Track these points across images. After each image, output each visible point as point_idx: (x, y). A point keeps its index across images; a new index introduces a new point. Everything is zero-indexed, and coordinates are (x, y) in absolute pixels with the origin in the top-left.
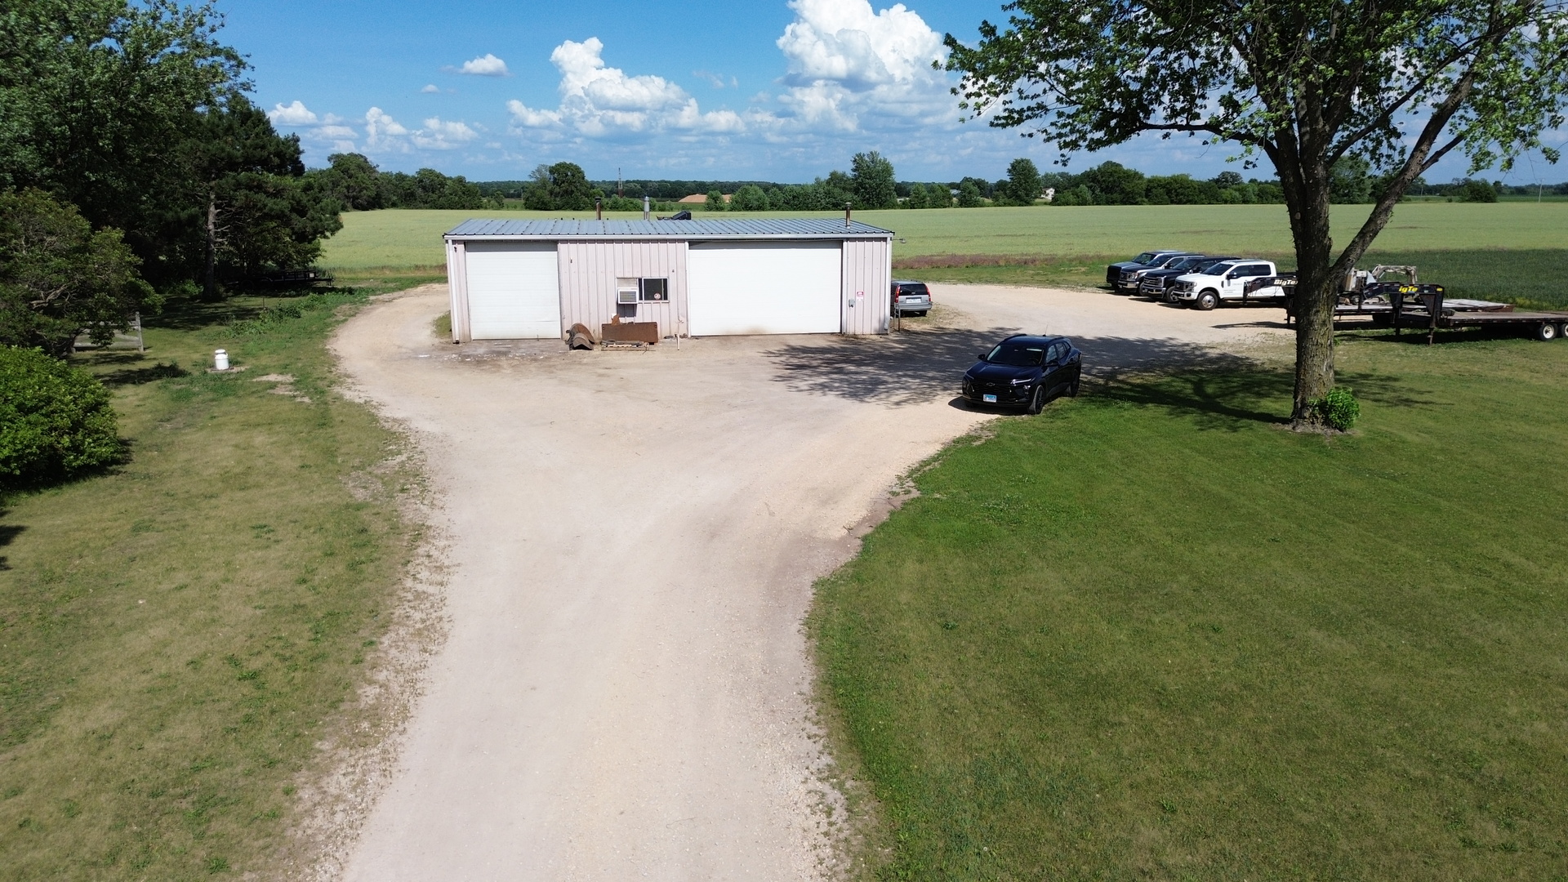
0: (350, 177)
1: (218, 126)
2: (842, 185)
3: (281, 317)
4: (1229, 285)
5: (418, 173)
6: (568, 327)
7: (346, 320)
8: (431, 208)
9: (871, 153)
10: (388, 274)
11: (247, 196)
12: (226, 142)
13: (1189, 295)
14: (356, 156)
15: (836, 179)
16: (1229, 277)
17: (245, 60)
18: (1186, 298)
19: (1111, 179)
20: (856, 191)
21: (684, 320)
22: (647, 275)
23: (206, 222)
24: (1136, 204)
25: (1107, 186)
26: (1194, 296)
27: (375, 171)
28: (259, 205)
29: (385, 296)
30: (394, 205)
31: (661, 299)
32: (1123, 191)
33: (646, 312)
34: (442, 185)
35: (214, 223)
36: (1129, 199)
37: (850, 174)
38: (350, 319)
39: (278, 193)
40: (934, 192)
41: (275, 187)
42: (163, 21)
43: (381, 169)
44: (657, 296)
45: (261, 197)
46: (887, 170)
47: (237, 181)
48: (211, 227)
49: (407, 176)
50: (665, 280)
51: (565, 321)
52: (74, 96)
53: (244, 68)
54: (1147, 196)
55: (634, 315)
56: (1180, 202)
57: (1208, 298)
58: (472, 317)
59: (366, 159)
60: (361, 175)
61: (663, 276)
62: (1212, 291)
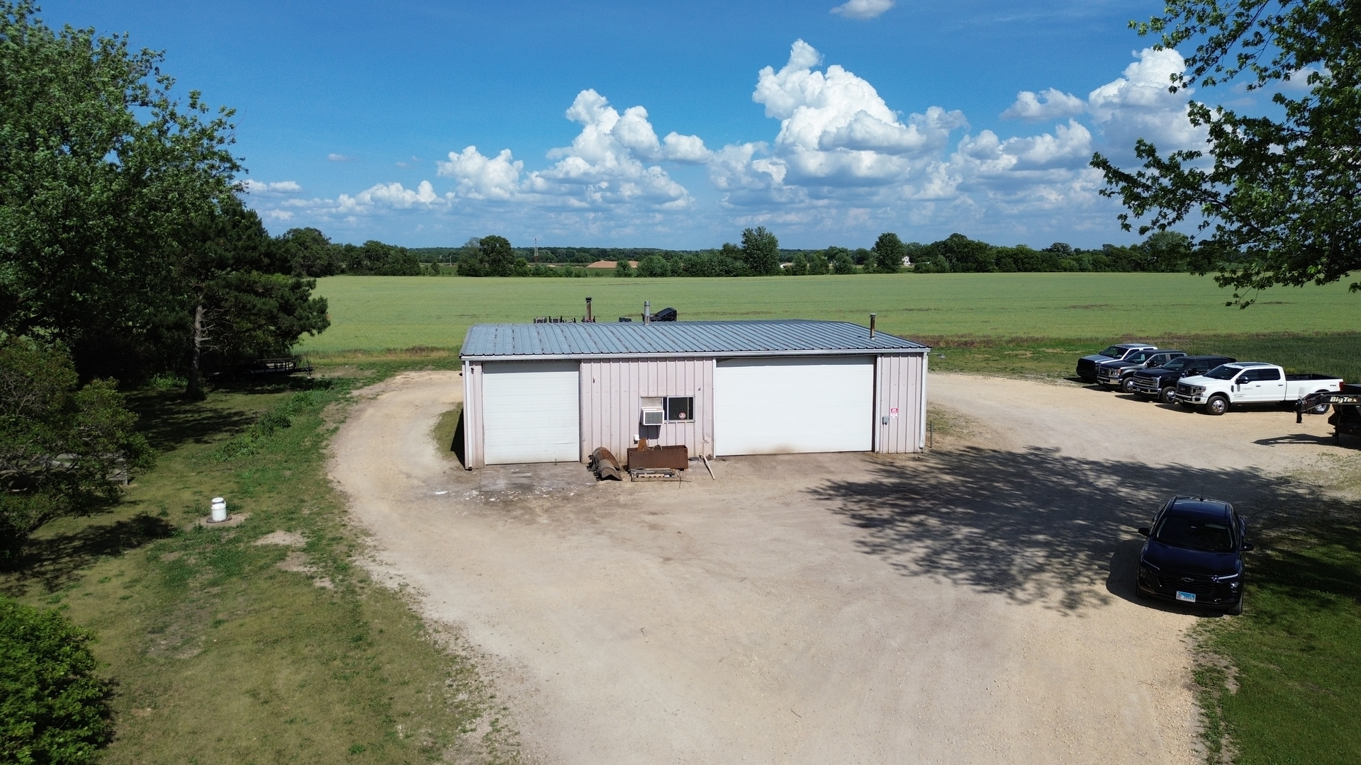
0: (306, 249)
1: (210, 228)
2: (734, 255)
3: (271, 429)
4: (1239, 390)
5: (366, 244)
6: (587, 452)
7: (337, 429)
8: (376, 274)
9: (759, 228)
10: (361, 358)
11: (236, 298)
12: (218, 244)
13: (1198, 400)
14: (311, 230)
15: (728, 250)
16: (1239, 382)
17: (239, 163)
18: (1194, 402)
19: (966, 250)
20: (746, 261)
21: (709, 440)
22: (672, 394)
23: (194, 322)
24: (988, 271)
25: (963, 257)
26: (1204, 400)
27: (328, 243)
28: (249, 306)
29: (366, 391)
30: (343, 272)
31: (686, 418)
32: (976, 261)
33: (671, 434)
34: (386, 255)
35: (201, 322)
36: (982, 268)
37: (740, 246)
38: (342, 426)
39: (267, 292)
40: (813, 261)
41: (264, 287)
42: (169, 135)
43: (332, 242)
44: (682, 415)
45: (252, 298)
46: (773, 242)
47: (227, 282)
48: (198, 325)
49: (355, 247)
50: (691, 399)
51: (585, 444)
52: (66, 214)
53: (238, 171)
54: (997, 264)
55: (657, 436)
56: (1026, 270)
57: (1218, 402)
58: (486, 441)
59: (320, 233)
60: (315, 247)
61: (689, 395)
62: (1222, 396)
